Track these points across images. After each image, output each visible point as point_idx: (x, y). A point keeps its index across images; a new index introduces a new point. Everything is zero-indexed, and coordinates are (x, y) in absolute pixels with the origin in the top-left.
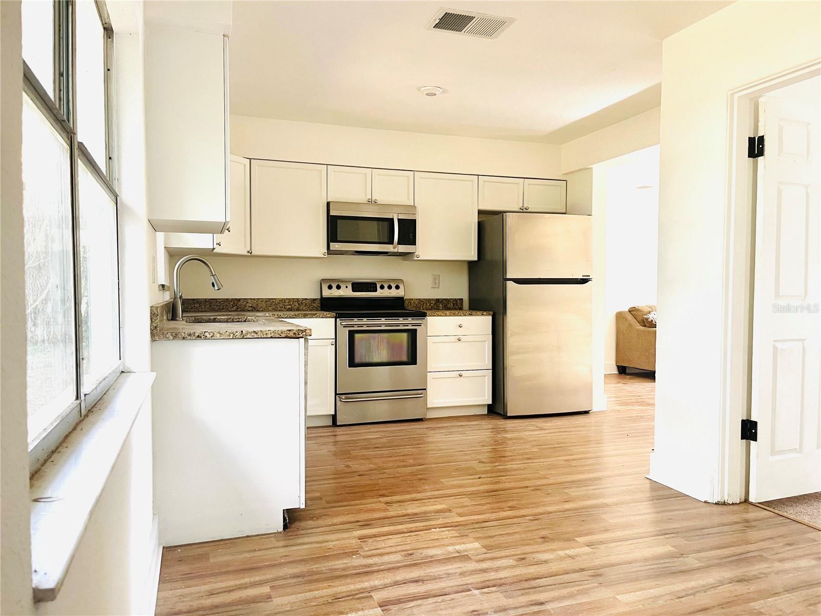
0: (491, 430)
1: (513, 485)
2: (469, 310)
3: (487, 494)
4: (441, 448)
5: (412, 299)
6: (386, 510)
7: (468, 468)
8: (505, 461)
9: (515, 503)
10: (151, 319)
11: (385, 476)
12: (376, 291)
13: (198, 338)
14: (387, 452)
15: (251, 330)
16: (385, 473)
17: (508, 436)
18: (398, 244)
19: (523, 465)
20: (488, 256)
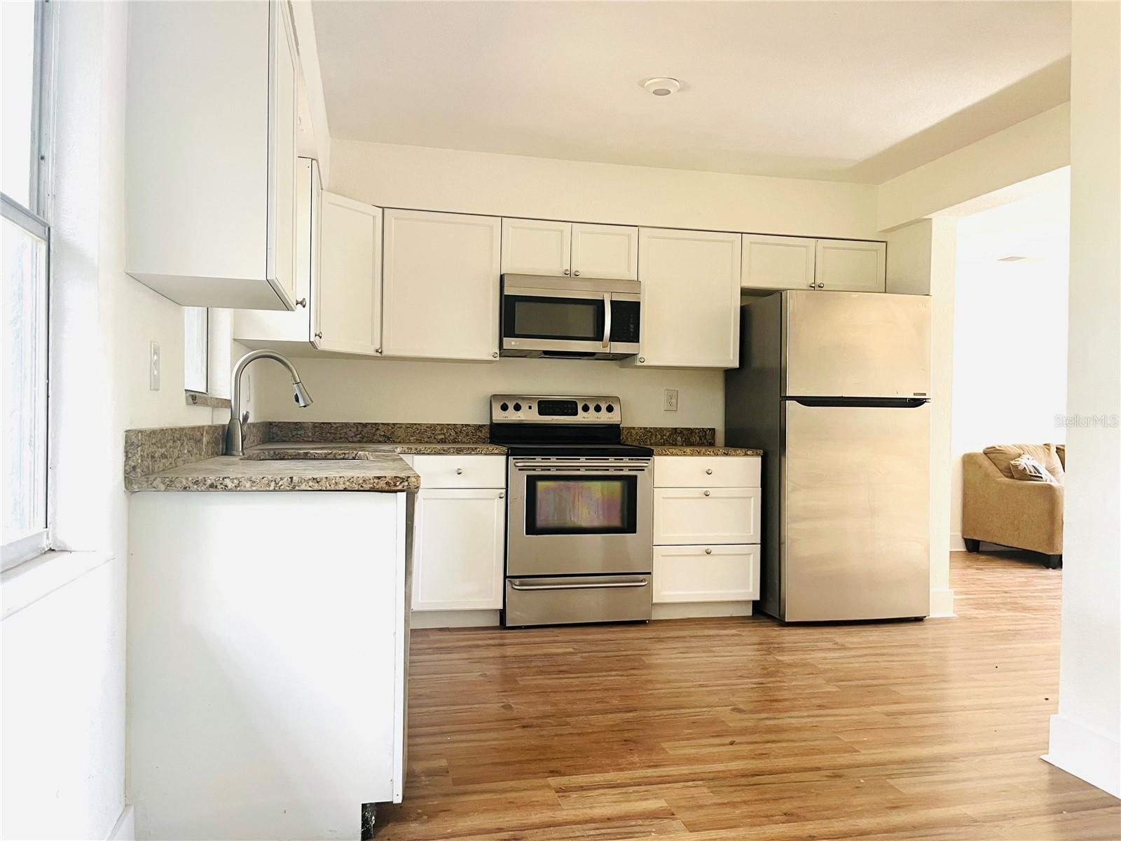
0: (756, 647)
1: (789, 762)
2: (726, 446)
3: (743, 781)
4: (670, 678)
5: (634, 428)
6: (554, 806)
7: (713, 722)
8: (779, 711)
9: (796, 804)
10: (126, 452)
11: (567, 730)
12: (576, 414)
13: (211, 489)
14: (576, 682)
15: (309, 474)
16: (568, 724)
17: (786, 658)
18: (610, 341)
19: (811, 719)
20: (756, 363)
